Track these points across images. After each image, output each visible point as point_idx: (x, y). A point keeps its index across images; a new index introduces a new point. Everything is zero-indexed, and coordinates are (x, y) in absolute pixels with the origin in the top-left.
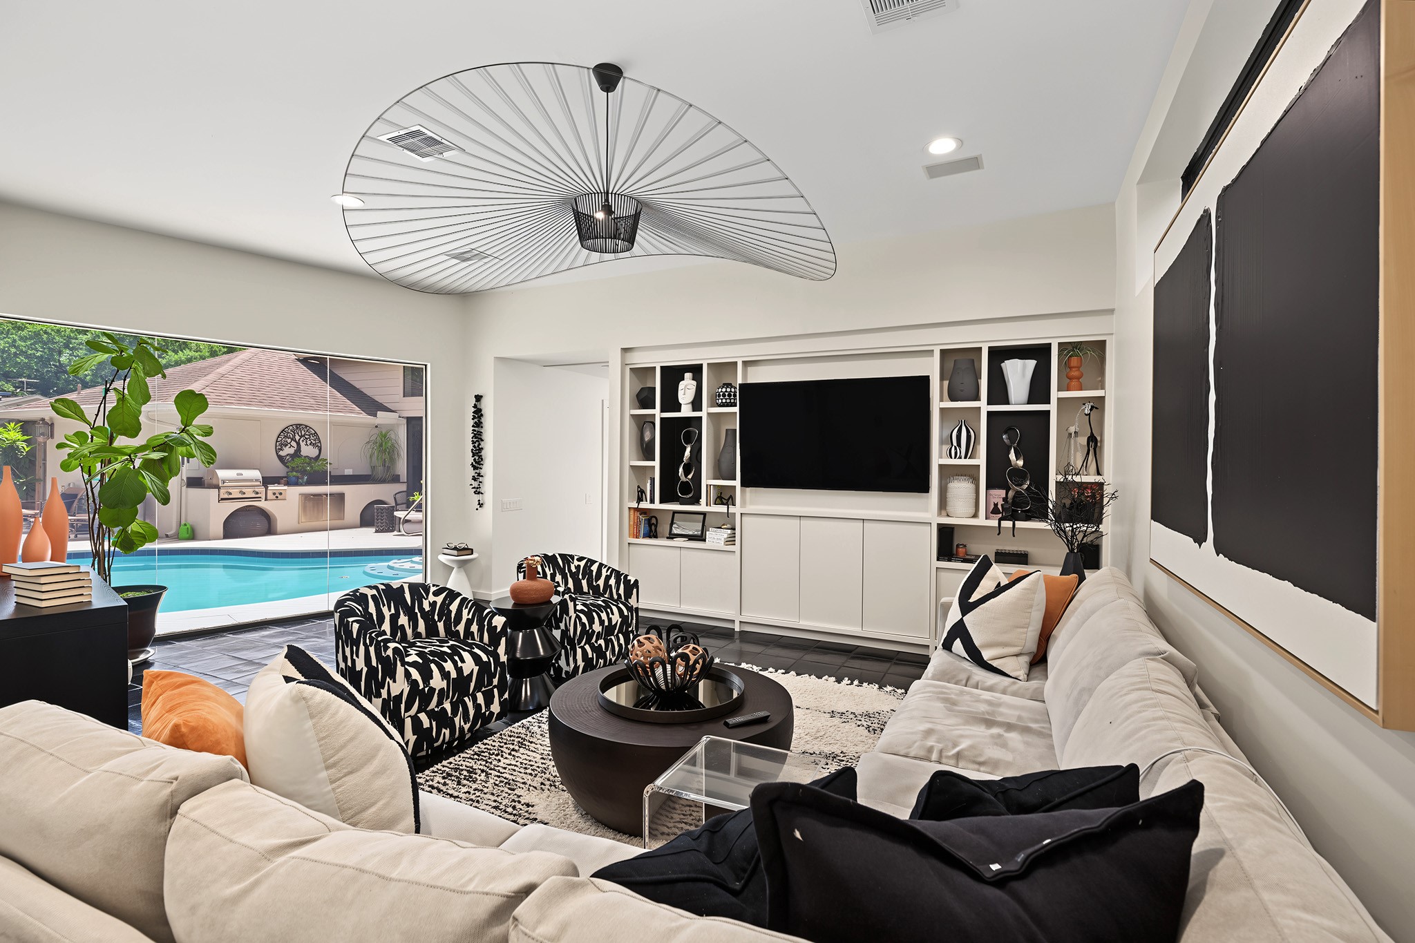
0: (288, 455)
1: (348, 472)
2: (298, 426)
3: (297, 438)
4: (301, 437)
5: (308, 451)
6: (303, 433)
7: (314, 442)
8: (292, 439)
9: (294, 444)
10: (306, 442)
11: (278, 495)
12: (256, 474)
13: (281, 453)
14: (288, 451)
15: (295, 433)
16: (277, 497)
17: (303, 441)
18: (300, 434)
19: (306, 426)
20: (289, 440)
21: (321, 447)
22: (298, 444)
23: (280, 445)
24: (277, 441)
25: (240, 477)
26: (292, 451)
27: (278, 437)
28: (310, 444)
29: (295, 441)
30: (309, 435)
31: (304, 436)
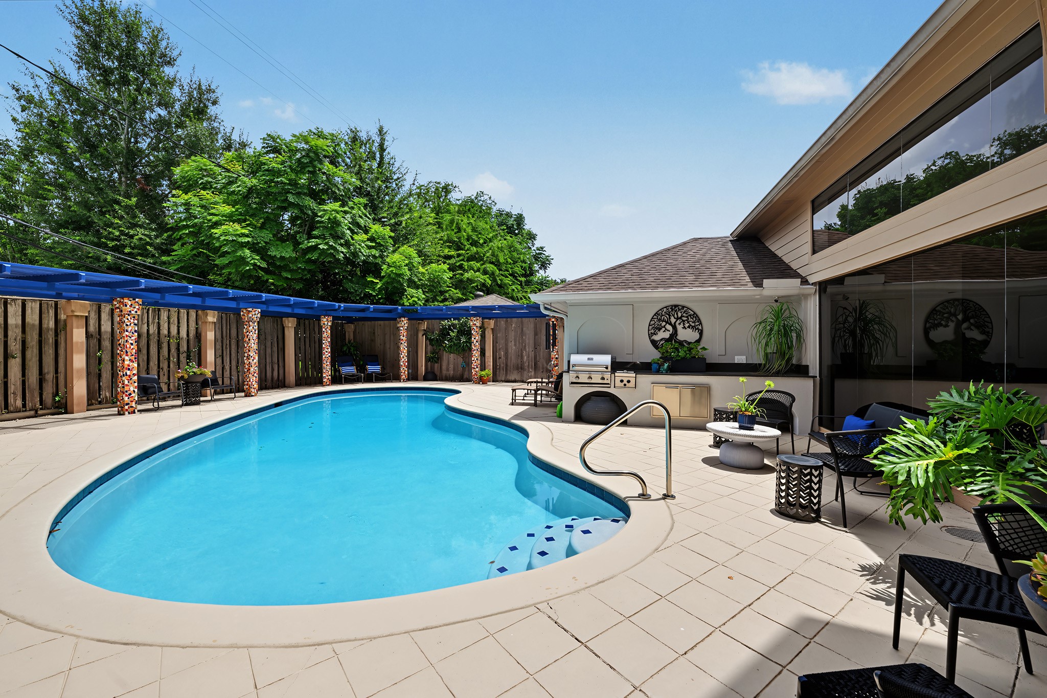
0: (661, 340)
1: (740, 359)
2: (675, 307)
3: (673, 320)
4: (677, 319)
5: (686, 334)
6: (680, 315)
7: (693, 324)
8: (667, 322)
9: (669, 327)
10: (684, 324)
11: (626, 383)
12: (606, 359)
13: (656, 338)
14: (662, 335)
15: (670, 316)
16: (625, 385)
17: (680, 324)
18: (676, 316)
19: (683, 307)
20: (664, 324)
21: (702, 331)
22: (674, 327)
23: (655, 328)
24: (649, 325)
25: (590, 362)
26: (667, 335)
27: (651, 321)
28: (689, 327)
29: (670, 324)
30: (687, 317)
31: (681, 318)
